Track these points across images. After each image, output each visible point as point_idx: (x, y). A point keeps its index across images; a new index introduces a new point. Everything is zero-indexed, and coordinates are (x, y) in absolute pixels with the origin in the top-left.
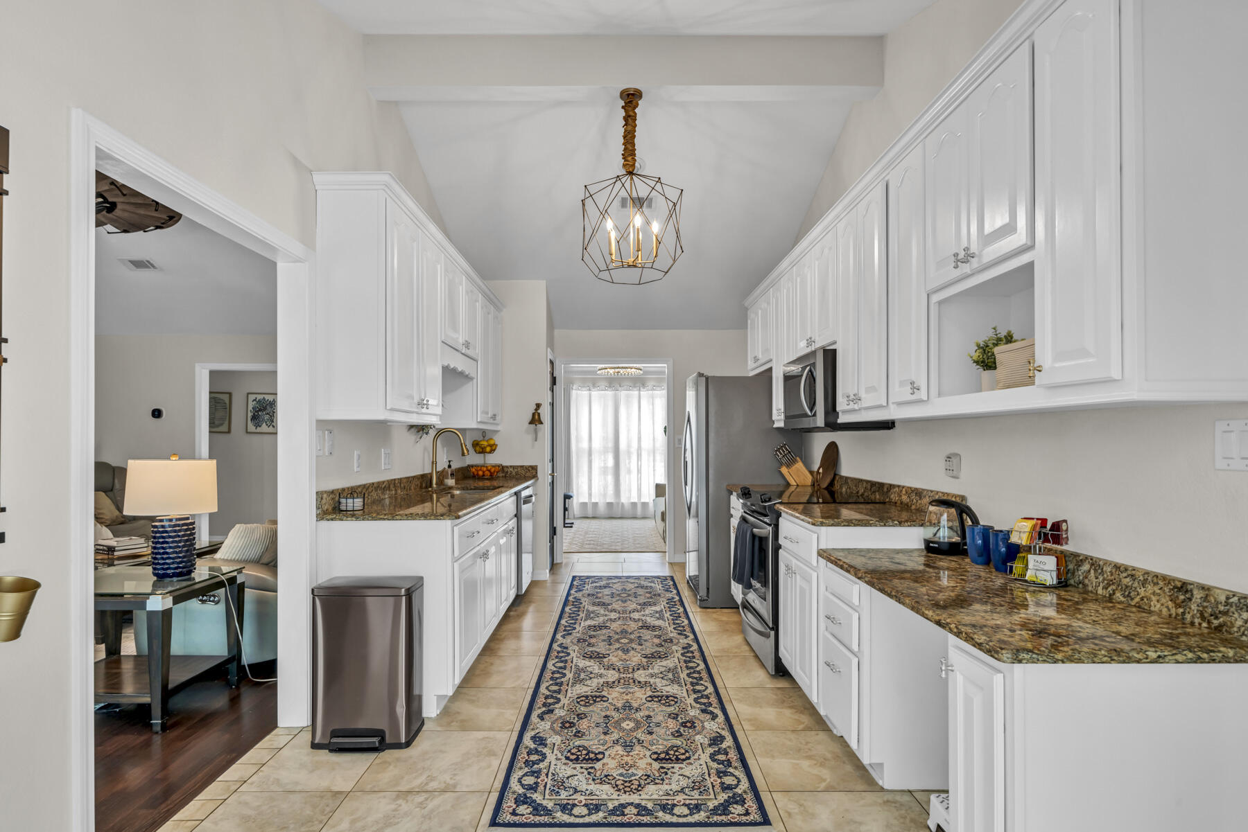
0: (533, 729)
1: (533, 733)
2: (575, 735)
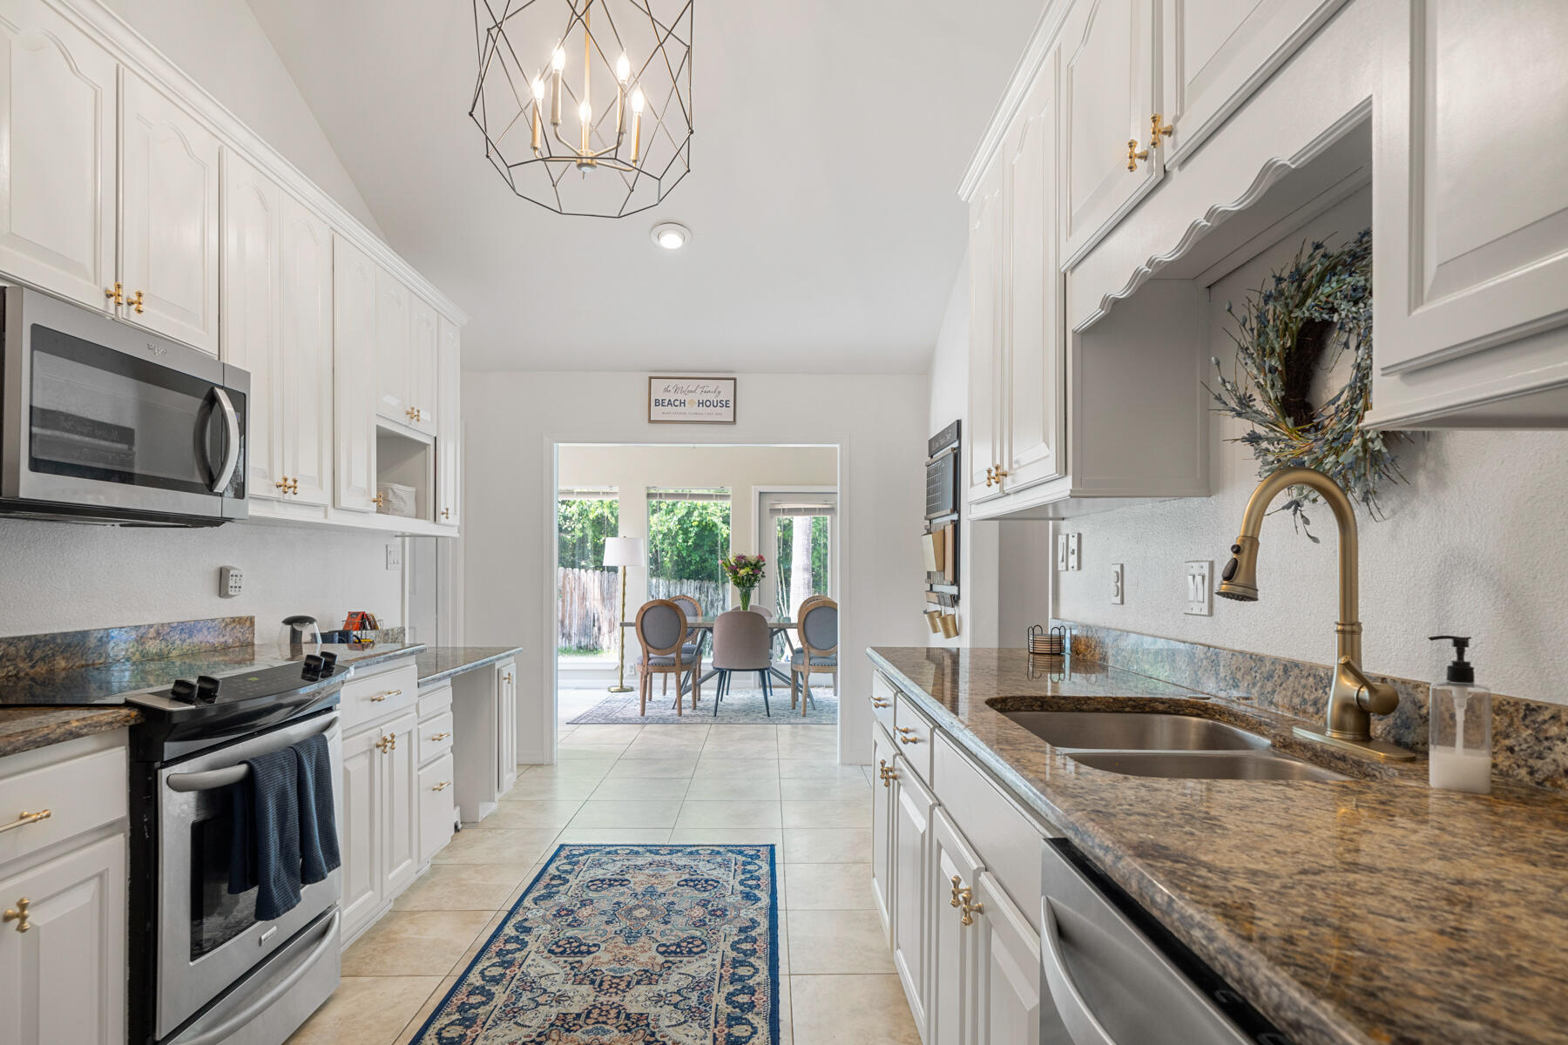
0: (761, 908)
1: (759, 904)
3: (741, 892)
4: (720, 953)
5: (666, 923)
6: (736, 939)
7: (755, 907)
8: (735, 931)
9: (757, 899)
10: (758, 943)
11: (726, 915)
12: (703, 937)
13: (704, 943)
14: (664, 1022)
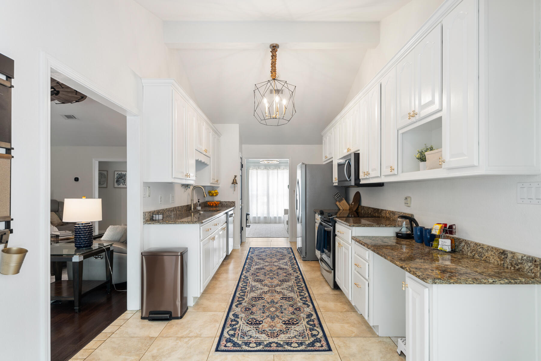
0: (233, 311)
1: (233, 313)
2: (251, 314)
3: (238, 318)
4: (248, 298)
5: (264, 306)
6: (243, 301)
7: (235, 312)
8: (243, 304)
9: (233, 315)
10: (237, 300)
11: (245, 309)
12: (252, 302)
13: (252, 300)
14: (260, 285)
